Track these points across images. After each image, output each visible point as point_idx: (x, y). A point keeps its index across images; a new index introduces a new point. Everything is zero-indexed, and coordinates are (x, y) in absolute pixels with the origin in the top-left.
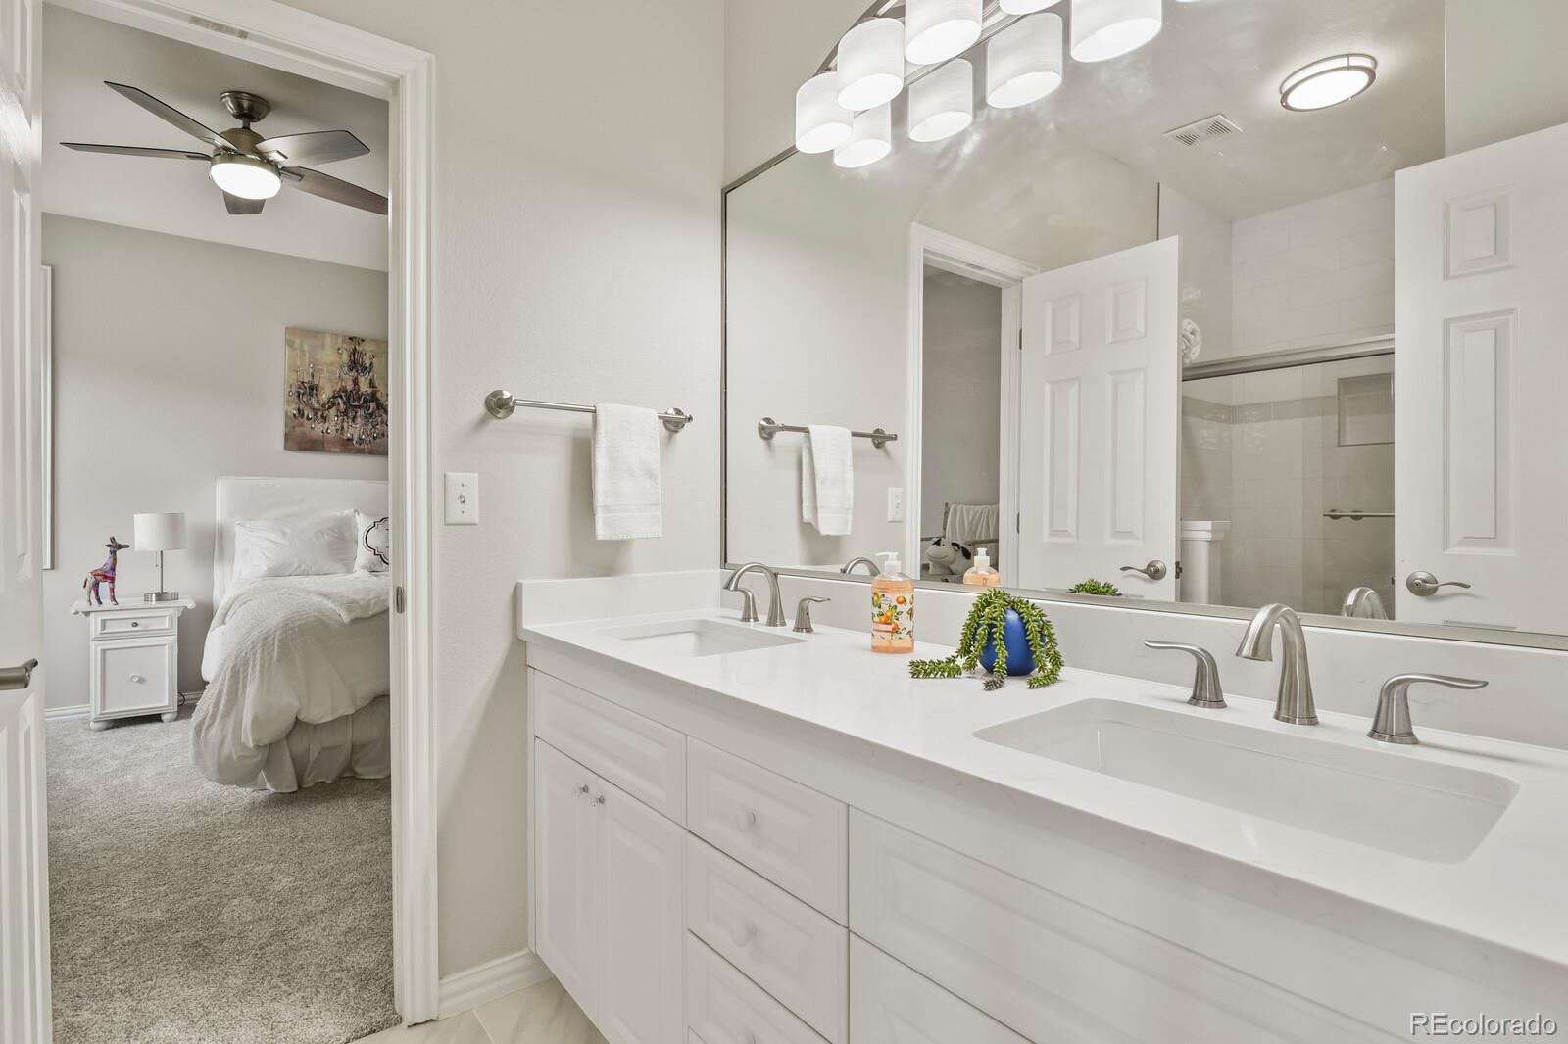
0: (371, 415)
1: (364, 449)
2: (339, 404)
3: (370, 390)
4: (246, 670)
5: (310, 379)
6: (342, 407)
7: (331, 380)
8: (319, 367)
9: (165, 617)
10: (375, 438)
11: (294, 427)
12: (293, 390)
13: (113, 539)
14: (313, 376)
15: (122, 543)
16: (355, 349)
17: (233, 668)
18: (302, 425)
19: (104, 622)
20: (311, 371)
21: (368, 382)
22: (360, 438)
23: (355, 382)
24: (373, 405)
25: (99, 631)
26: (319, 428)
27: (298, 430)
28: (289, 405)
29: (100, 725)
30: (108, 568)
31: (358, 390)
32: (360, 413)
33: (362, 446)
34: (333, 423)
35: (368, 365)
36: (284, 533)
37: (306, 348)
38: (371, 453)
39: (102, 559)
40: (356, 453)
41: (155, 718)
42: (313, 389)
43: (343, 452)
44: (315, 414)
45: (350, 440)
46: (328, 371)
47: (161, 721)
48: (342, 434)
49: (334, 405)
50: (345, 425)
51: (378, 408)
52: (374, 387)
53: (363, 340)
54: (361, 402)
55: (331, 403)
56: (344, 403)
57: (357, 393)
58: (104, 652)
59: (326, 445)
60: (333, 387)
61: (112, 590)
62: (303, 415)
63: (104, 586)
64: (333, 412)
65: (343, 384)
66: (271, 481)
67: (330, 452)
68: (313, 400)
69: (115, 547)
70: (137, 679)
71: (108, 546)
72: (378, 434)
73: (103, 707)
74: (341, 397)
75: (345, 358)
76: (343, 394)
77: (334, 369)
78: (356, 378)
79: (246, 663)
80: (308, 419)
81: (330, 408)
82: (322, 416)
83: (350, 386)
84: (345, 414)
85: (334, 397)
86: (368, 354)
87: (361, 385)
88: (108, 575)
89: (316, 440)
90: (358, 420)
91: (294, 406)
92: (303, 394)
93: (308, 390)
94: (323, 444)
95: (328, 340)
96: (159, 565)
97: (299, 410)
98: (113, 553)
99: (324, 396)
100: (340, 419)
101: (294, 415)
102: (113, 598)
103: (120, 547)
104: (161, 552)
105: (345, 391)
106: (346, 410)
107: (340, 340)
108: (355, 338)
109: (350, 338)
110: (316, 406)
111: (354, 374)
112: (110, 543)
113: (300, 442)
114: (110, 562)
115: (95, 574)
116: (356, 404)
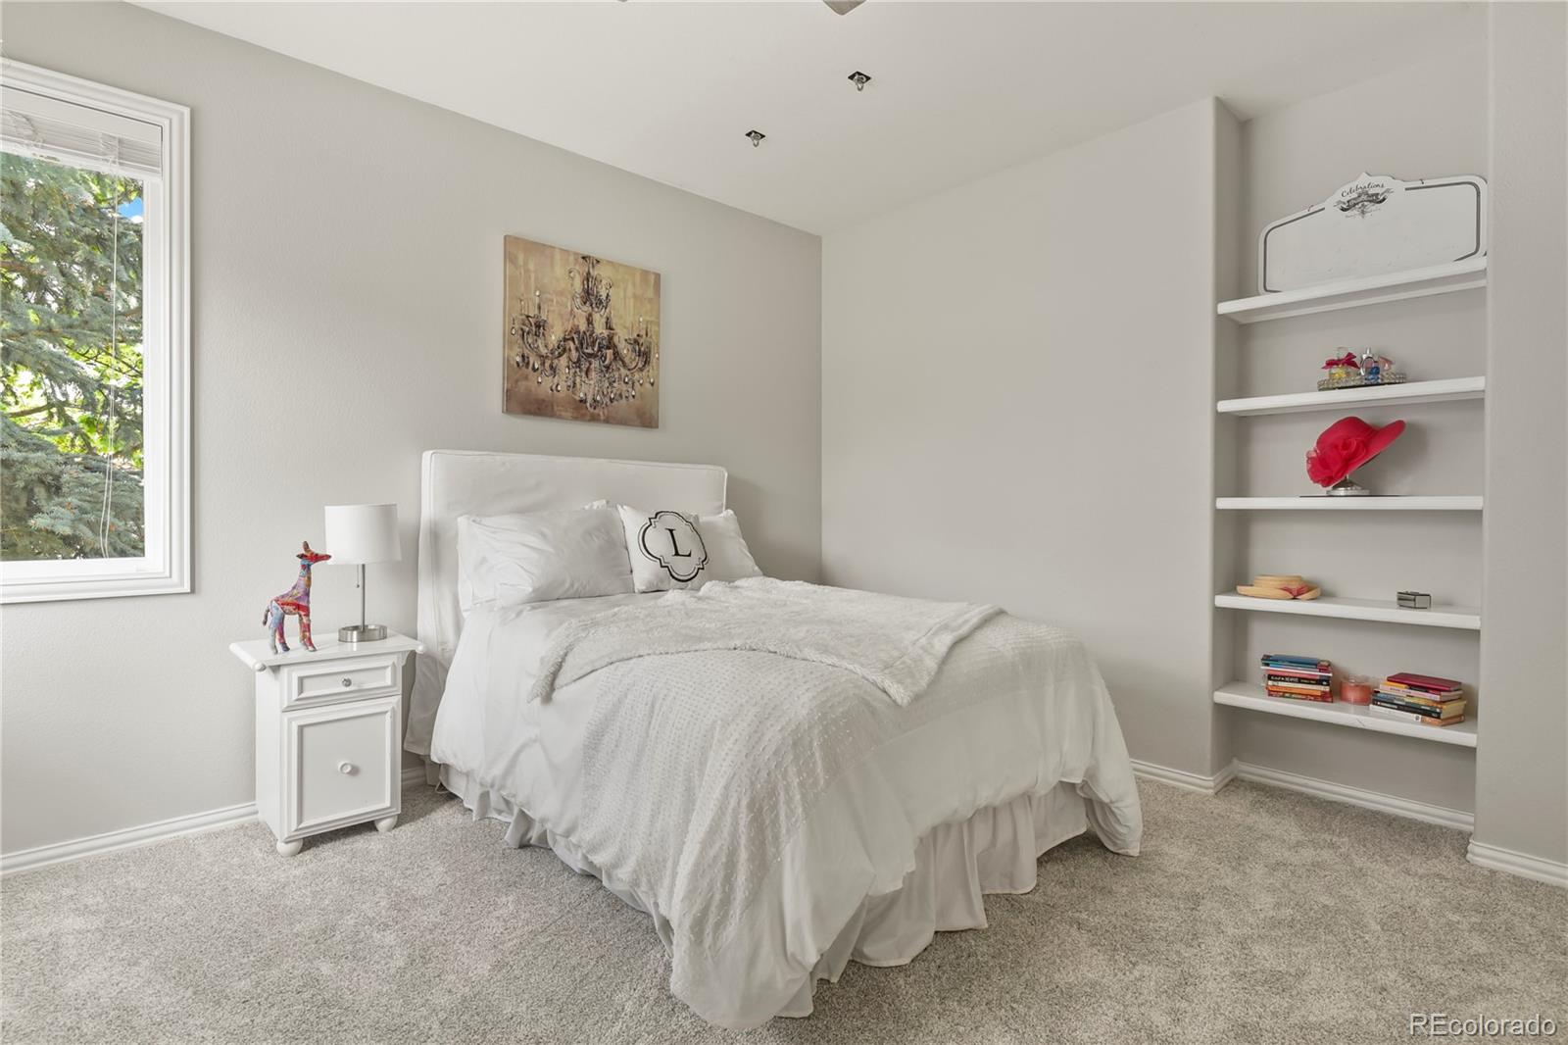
0: (608, 367)
1: (599, 415)
2: (570, 350)
3: (606, 333)
4: (774, 807)
5: (537, 312)
6: (574, 355)
7: (561, 316)
8: (549, 296)
9: (385, 668)
10: (611, 400)
11: (517, 381)
12: (517, 326)
13: (306, 546)
14: (539, 308)
15: (320, 552)
16: (589, 273)
17: (751, 806)
18: (526, 378)
19: (301, 680)
20: (537, 300)
21: (604, 320)
22: (595, 400)
23: (590, 321)
24: (609, 353)
25: (295, 696)
26: (547, 382)
27: (523, 385)
28: (511, 348)
29: (293, 846)
30: (300, 591)
31: (593, 332)
32: (595, 364)
33: (596, 411)
34: (564, 378)
35: (604, 297)
36: (544, 536)
37: (531, 267)
38: (607, 421)
39: (289, 577)
40: (590, 421)
41: (369, 827)
42: (540, 326)
43: (575, 418)
44: (543, 364)
45: (583, 401)
46: (557, 302)
47: (376, 829)
48: (573, 393)
49: (564, 350)
50: (578, 380)
51: (615, 358)
52: (611, 329)
53: (598, 262)
54: (596, 349)
55: (562, 350)
56: (577, 349)
57: (591, 335)
58: (301, 728)
59: (555, 408)
60: (563, 324)
61: (306, 628)
62: (528, 363)
63: (292, 622)
64: (564, 360)
65: (576, 323)
66: (499, 458)
67: (560, 417)
68: (539, 342)
69: (310, 558)
70: (349, 769)
71: (301, 556)
72: (615, 395)
73: (300, 820)
74: (573, 339)
75: (578, 286)
76: (575, 336)
77: (564, 299)
78: (590, 315)
79: (772, 793)
80: (535, 370)
81: (560, 355)
82: (551, 367)
83: (583, 327)
84: (578, 364)
85: (565, 340)
86: (604, 282)
87: (596, 325)
88: (298, 604)
89: (543, 400)
90: (593, 374)
91: (517, 350)
92: (528, 333)
93: (534, 329)
94: (552, 406)
95: (558, 256)
96: (360, 583)
97: (523, 356)
98: (306, 568)
99: (553, 338)
100: (573, 371)
101: (518, 363)
102: (307, 641)
103: (317, 558)
104: (363, 566)
105: (578, 332)
106: (579, 360)
107: (572, 258)
108: (590, 257)
109: (584, 258)
110: (544, 351)
111: (587, 308)
112: (303, 552)
113: (524, 403)
114: (303, 583)
115: (282, 602)
116: (590, 351)
